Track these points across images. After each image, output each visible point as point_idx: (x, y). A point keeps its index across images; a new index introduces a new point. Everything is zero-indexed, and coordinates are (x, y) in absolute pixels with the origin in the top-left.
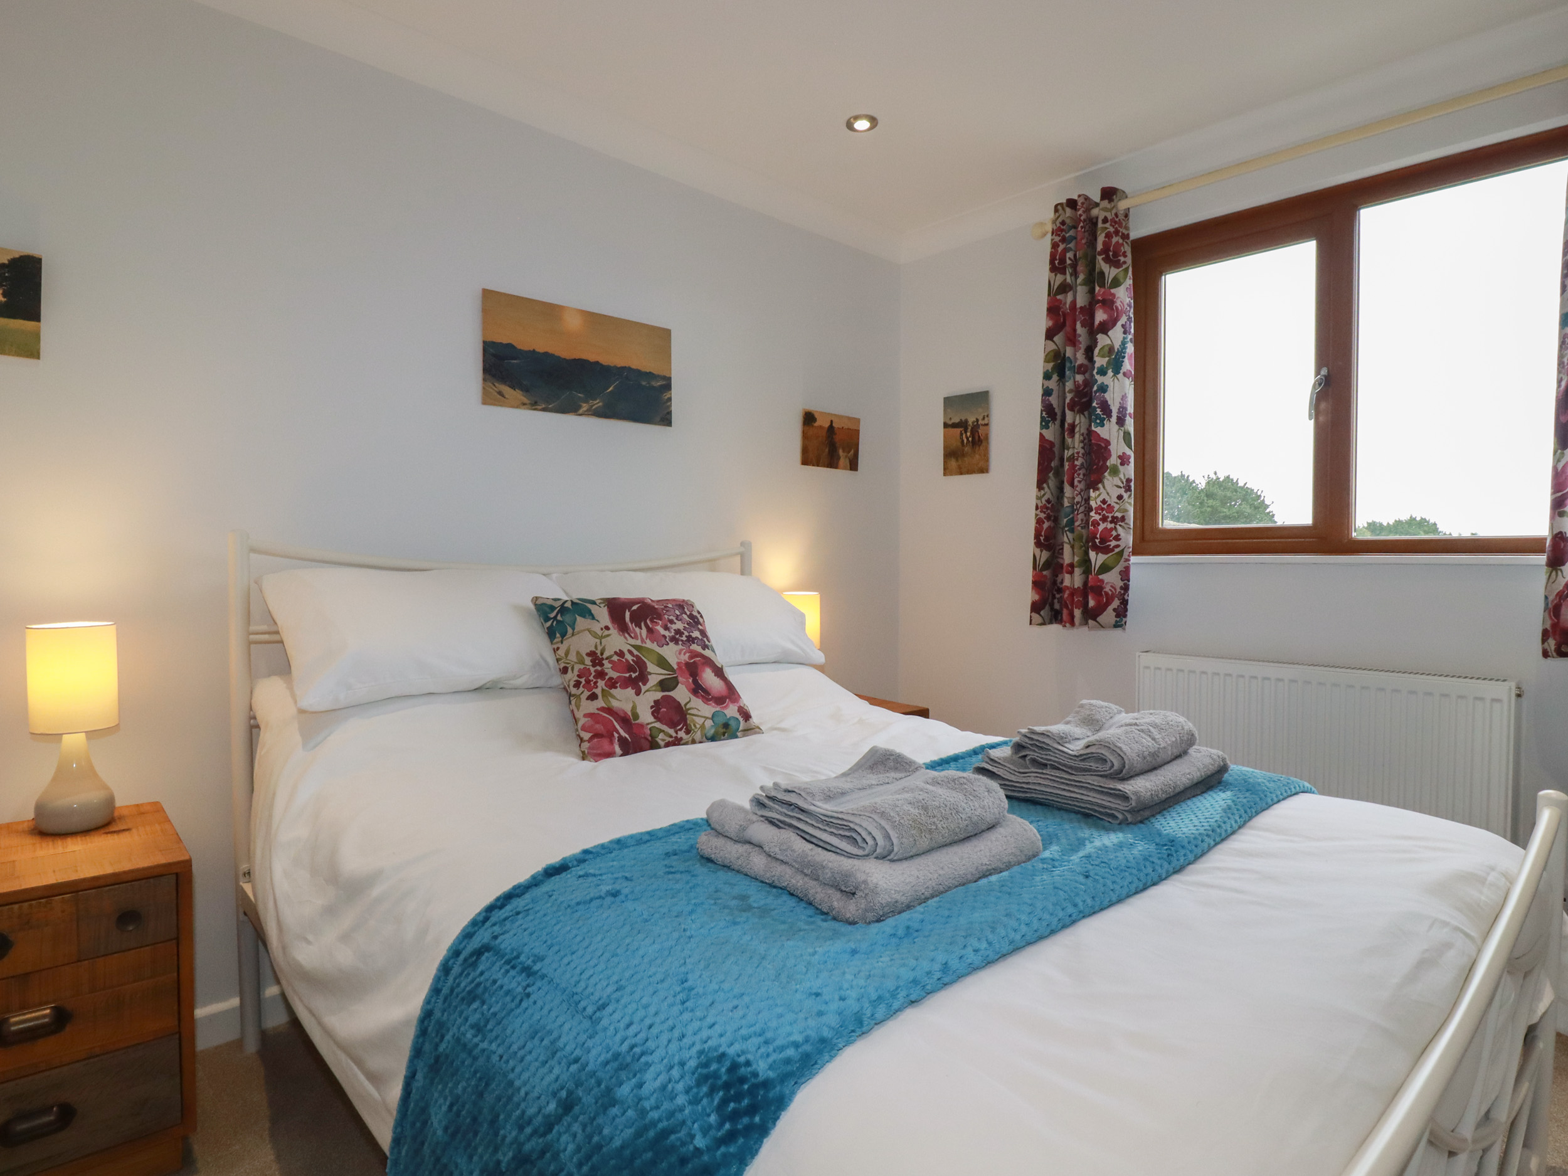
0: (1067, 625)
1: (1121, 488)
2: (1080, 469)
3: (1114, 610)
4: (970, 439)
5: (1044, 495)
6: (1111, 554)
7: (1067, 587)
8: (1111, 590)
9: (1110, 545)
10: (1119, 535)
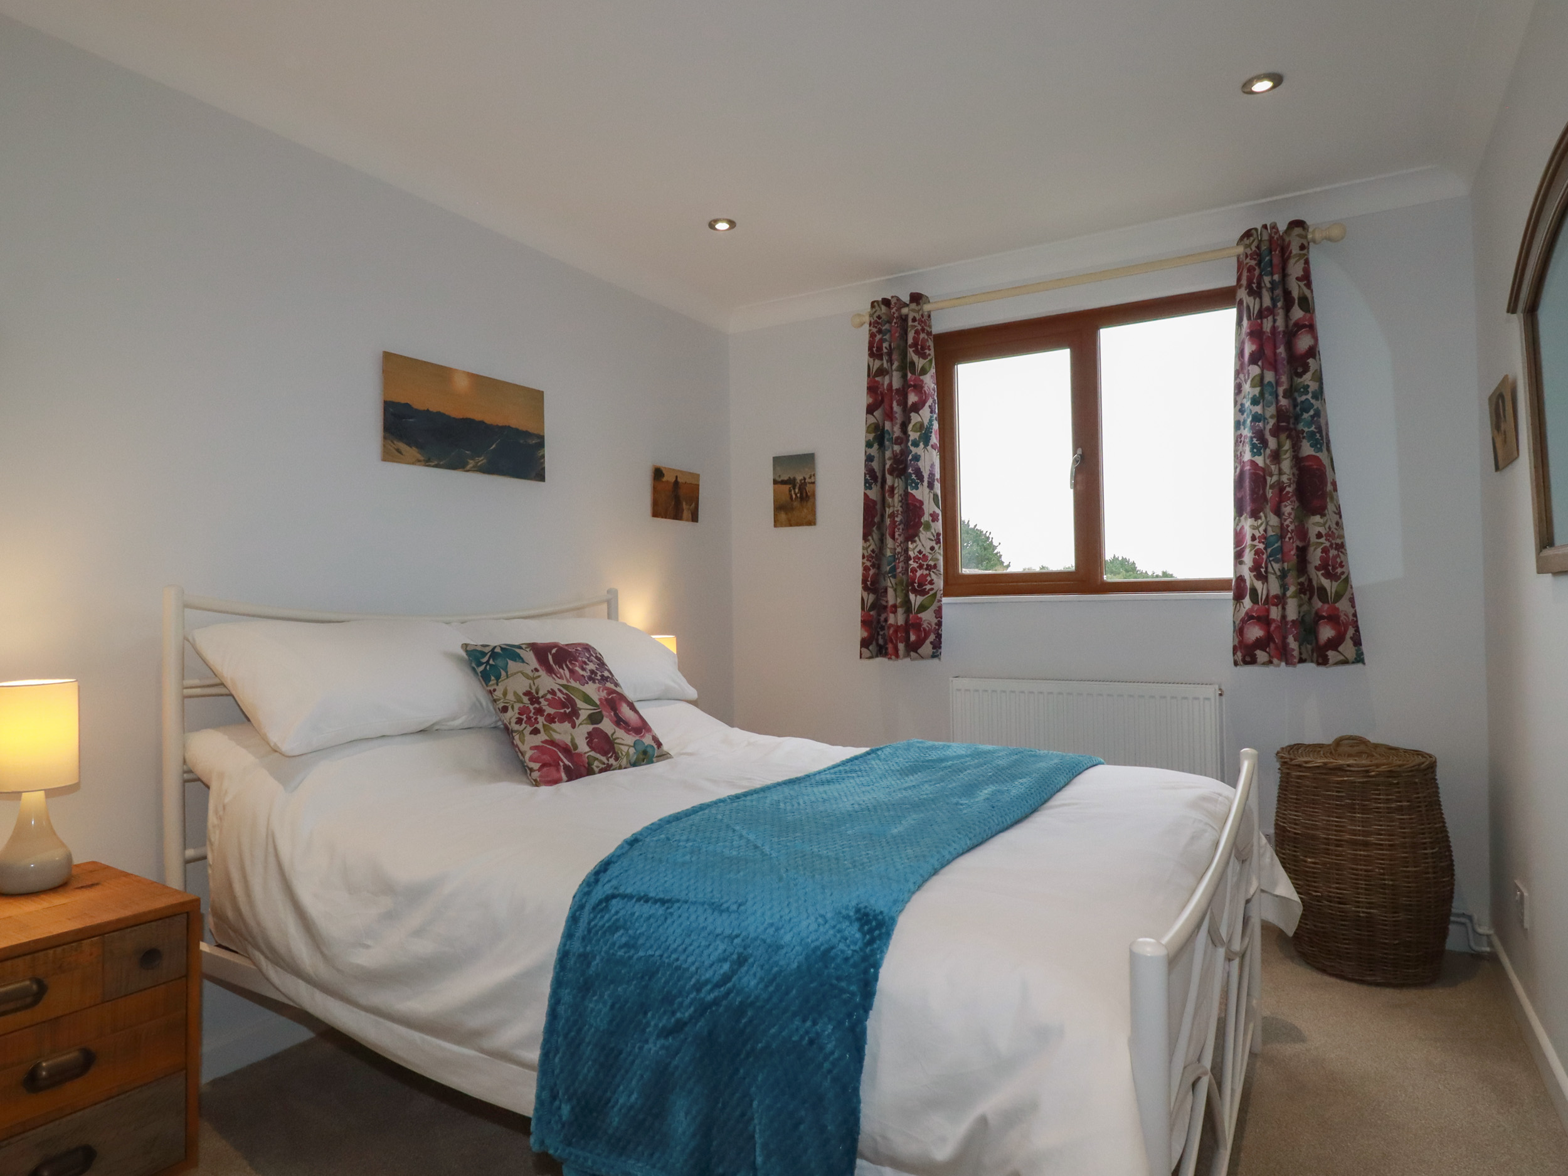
0: (893, 657)
1: (933, 540)
2: (899, 524)
3: (931, 643)
4: (798, 495)
5: (869, 546)
6: (927, 596)
7: (891, 625)
8: (927, 626)
9: (926, 589)
10: (932, 580)
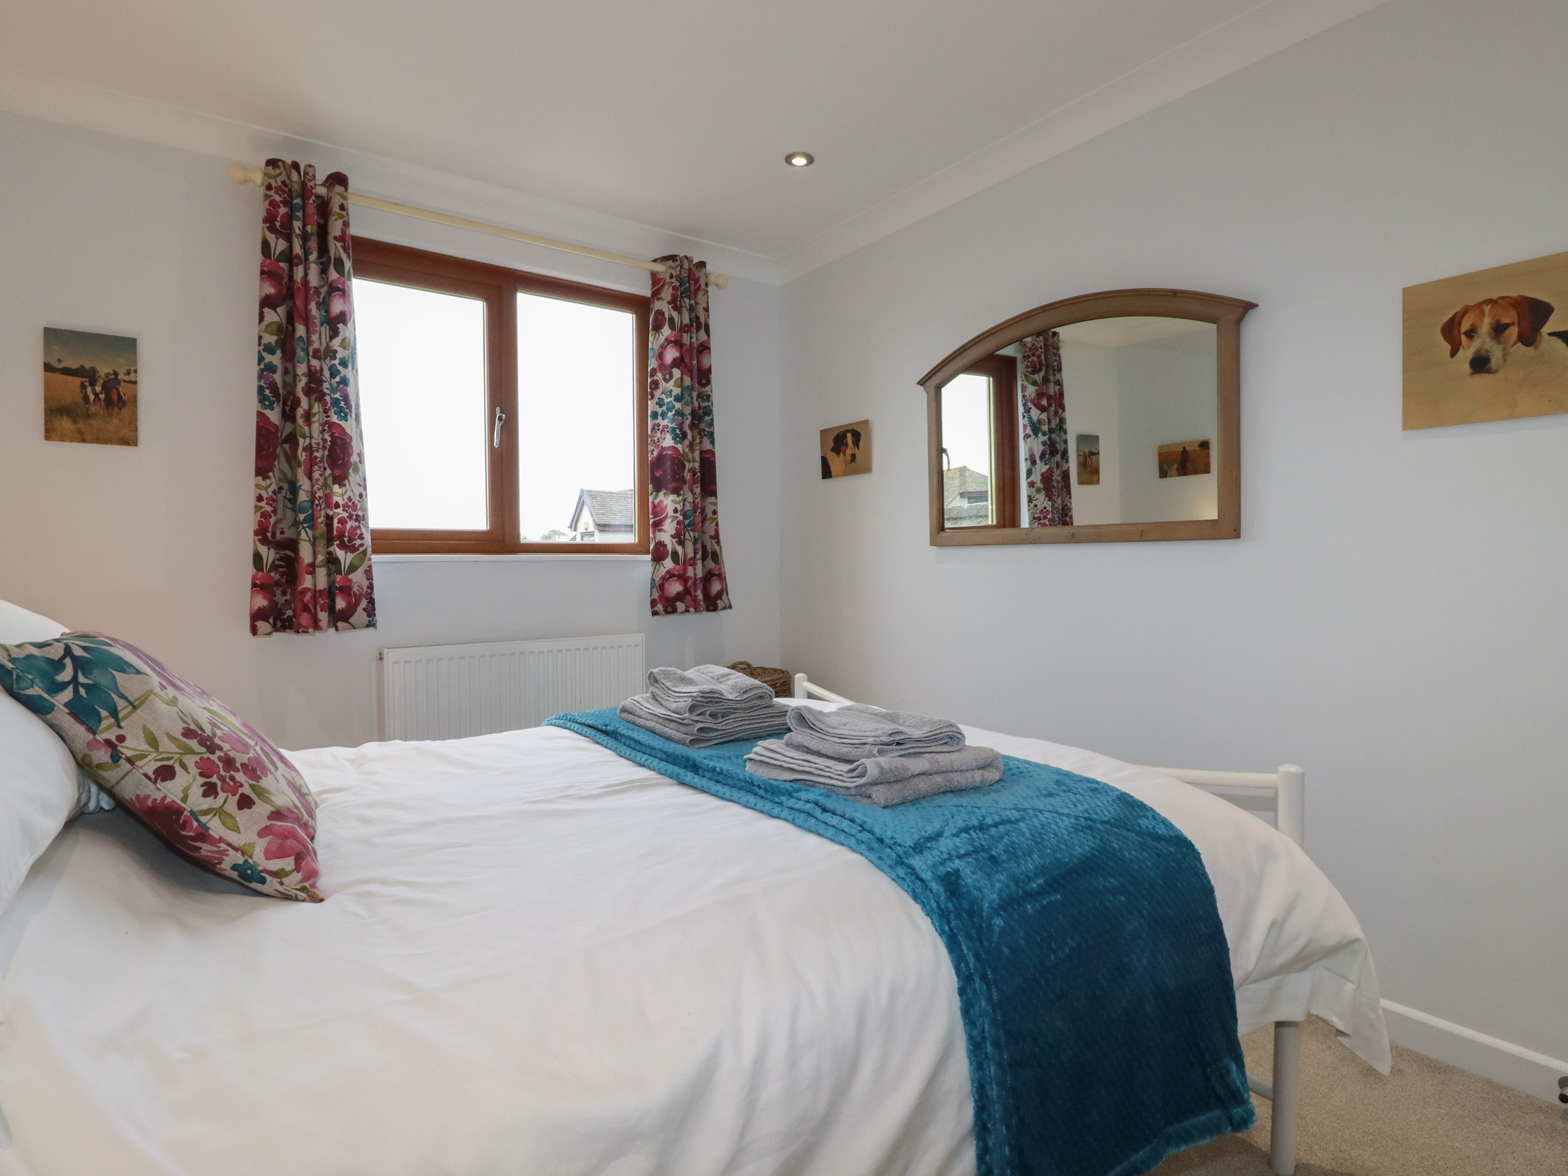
0: (311, 630)
2: (321, 461)
3: (364, 609)
4: (102, 396)
5: (270, 485)
6: (356, 553)
7: (306, 590)
9: (355, 544)
